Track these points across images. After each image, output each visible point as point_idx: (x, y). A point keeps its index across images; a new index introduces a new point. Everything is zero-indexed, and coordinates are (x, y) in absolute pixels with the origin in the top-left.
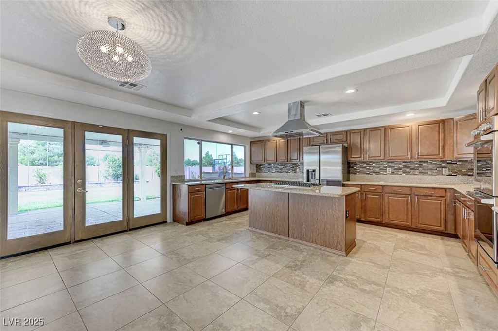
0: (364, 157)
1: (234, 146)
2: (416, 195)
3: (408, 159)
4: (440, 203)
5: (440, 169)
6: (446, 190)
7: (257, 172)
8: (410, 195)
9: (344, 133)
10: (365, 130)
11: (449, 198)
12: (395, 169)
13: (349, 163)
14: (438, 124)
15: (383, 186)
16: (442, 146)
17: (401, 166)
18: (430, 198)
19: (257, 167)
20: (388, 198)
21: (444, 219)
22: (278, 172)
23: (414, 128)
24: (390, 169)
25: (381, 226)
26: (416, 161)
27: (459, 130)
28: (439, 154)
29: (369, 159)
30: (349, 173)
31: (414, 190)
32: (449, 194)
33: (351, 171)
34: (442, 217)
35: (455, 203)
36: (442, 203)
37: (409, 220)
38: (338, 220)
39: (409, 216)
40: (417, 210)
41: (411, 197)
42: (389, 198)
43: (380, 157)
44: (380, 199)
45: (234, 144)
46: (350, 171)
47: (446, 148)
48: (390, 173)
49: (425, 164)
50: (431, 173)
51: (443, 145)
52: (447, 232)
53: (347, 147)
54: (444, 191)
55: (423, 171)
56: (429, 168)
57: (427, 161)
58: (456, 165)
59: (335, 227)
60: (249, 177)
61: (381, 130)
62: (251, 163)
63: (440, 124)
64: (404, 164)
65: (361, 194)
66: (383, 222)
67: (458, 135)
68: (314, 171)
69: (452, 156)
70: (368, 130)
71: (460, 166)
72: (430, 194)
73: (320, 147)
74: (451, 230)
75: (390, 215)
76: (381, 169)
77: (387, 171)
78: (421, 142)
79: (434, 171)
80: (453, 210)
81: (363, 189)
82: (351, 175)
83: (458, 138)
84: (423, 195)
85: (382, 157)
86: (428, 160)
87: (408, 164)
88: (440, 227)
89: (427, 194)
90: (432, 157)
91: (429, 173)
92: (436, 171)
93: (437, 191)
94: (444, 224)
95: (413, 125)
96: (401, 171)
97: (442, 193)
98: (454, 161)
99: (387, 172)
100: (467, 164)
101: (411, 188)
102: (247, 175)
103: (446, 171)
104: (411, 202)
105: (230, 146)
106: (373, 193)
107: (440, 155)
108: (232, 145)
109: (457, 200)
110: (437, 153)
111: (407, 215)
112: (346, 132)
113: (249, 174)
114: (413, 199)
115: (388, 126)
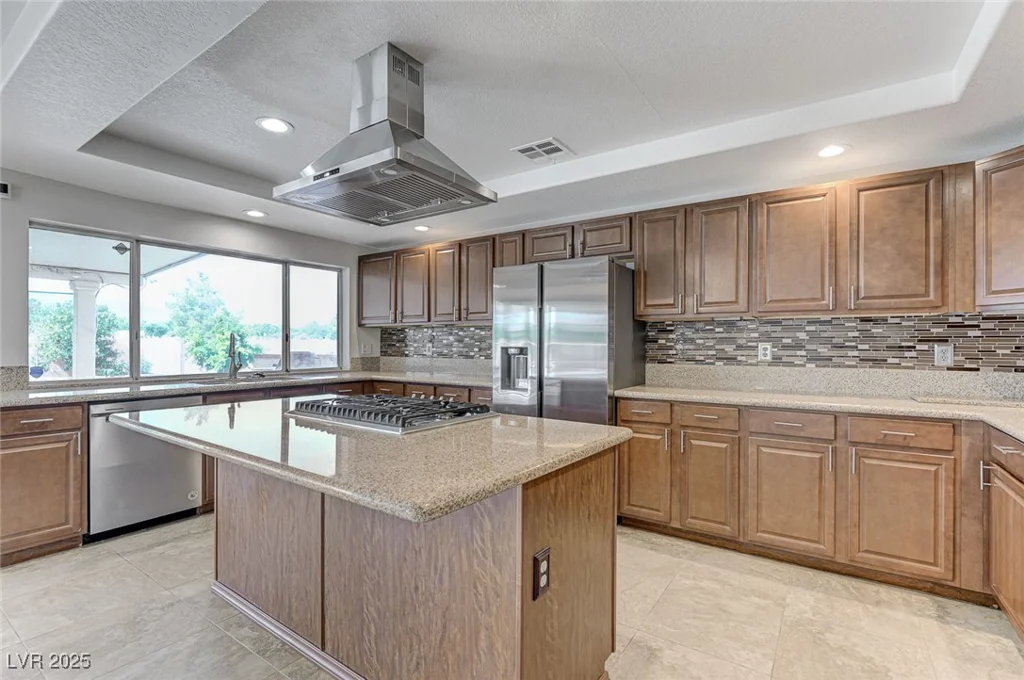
0: (684, 306)
1: (293, 269)
2: (854, 444)
3: (826, 310)
4: (936, 473)
5: (925, 347)
6: (954, 424)
7: (384, 353)
8: (829, 441)
9: (626, 224)
10: (688, 210)
11: (964, 455)
12: (786, 347)
13: (641, 325)
14: (924, 185)
15: (740, 409)
16: (936, 265)
17: (802, 336)
18: (901, 454)
19: (382, 340)
20: (758, 451)
21: (947, 538)
22: (441, 354)
23: (846, 198)
24: (768, 346)
25: (734, 550)
26: (849, 320)
27: (996, 204)
28: (927, 294)
29: (701, 309)
30: (642, 358)
31: (846, 424)
32: (965, 442)
33: (650, 353)
34: (942, 528)
35: (987, 479)
36: (942, 474)
37: (828, 537)
38: (494, 609)
39: (828, 522)
40: (856, 501)
41: (834, 450)
42: (763, 453)
43: (736, 302)
44: (732, 454)
45: (296, 264)
46: (645, 351)
47: (951, 271)
48: (769, 358)
49: (877, 330)
50: (897, 361)
51: (939, 258)
52: (956, 584)
53: (633, 271)
54: (947, 429)
55: (874, 354)
56: (890, 342)
57: (885, 320)
58: (979, 333)
59: (483, 644)
60: (353, 370)
61: (737, 209)
62: (360, 325)
63: (932, 183)
64: (813, 328)
65: (671, 433)
66: (741, 540)
67: (993, 220)
68: (523, 351)
69: (968, 300)
70: (697, 210)
71: (990, 335)
72: (900, 441)
73: (541, 268)
74: (971, 580)
75: (764, 515)
76: (739, 347)
77: (760, 352)
78: (866, 248)
79: (907, 354)
80: (979, 503)
81: (677, 417)
82: (649, 366)
83: (993, 231)
84: (875, 445)
85: (742, 305)
86: (888, 315)
87: (823, 328)
88: (935, 564)
89: (889, 440)
90: (904, 302)
91: (890, 360)
92: (914, 354)
93: (925, 429)
94: (946, 551)
95: (842, 189)
96: (804, 353)
97: (940, 437)
98: (972, 318)
99: (761, 357)
100: (1013, 328)
101: (836, 416)
102: (347, 365)
103: (944, 354)
104: (835, 467)
105: (279, 267)
106: (708, 431)
107: (932, 296)
108: (286, 264)
109: (996, 467)
110: (922, 290)
111: (820, 515)
112: (631, 218)
113: (353, 360)
114: (841, 459)
115: (761, 194)
